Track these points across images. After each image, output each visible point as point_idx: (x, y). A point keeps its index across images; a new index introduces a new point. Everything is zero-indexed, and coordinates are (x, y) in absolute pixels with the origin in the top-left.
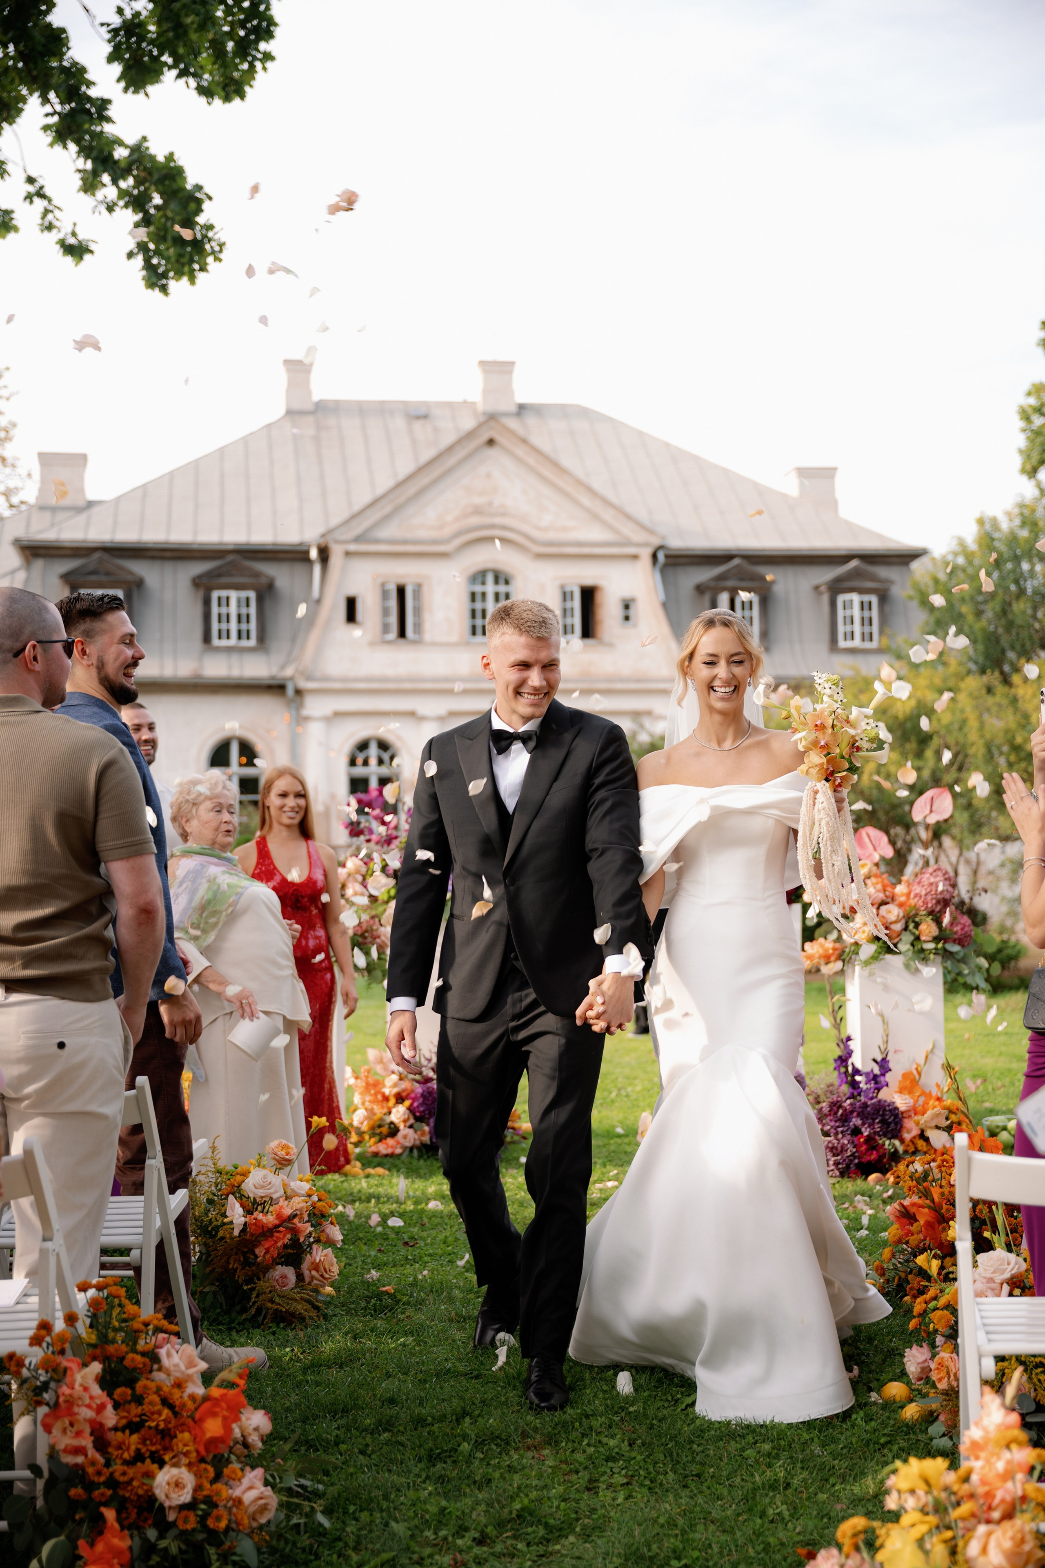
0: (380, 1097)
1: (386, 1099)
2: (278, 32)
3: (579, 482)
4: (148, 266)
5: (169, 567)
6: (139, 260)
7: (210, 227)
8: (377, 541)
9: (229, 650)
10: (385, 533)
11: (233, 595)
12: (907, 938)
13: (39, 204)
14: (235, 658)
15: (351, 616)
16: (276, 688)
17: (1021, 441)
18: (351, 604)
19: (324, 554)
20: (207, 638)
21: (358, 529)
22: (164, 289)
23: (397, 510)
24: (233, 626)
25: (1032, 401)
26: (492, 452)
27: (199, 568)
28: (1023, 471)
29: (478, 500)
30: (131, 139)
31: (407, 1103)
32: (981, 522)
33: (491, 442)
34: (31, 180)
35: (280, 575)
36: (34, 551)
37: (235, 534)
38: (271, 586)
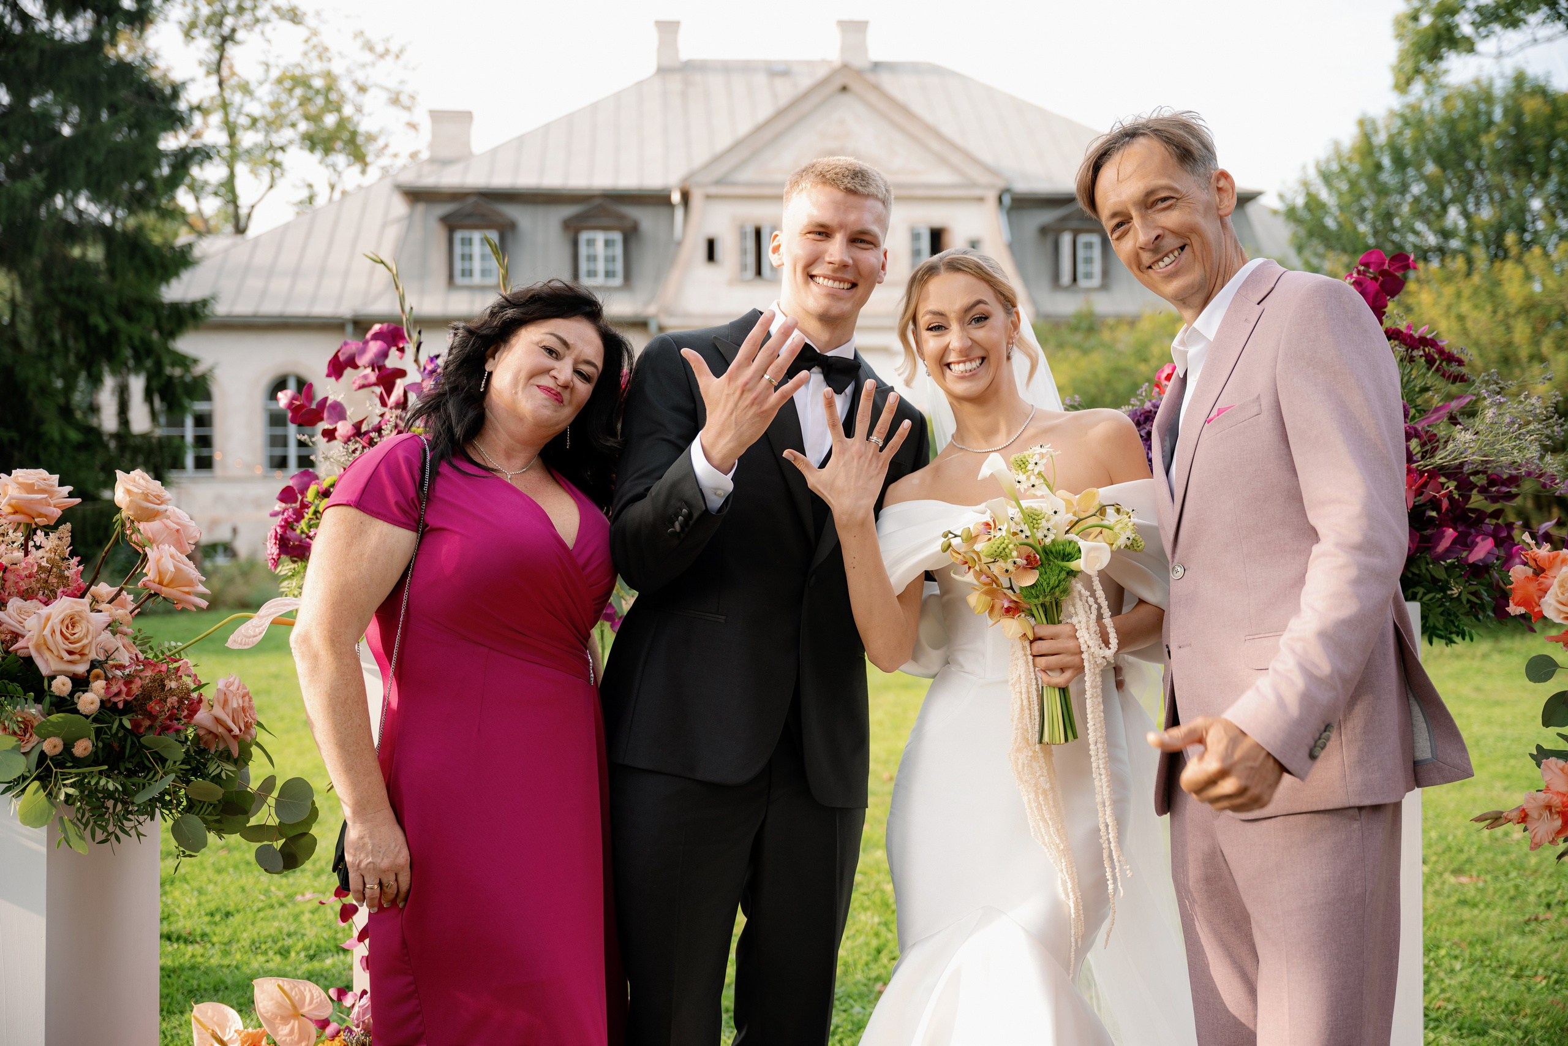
5: (540, 210)
8: (734, 184)
10: (744, 176)
11: (600, 236)
15: (711, 256)
16: (641, 325)
18: (711, 244)
19: (686, 197)
21: (718, 171)
23: (755, 154)
24: (602, 266)
25: (1407, 7)
26: (845, 99)
27: (569, 211)
33: (844, 89)
35: (646, 219)
36: (416, 196)
37: (602, 181)
38: (636, 227)
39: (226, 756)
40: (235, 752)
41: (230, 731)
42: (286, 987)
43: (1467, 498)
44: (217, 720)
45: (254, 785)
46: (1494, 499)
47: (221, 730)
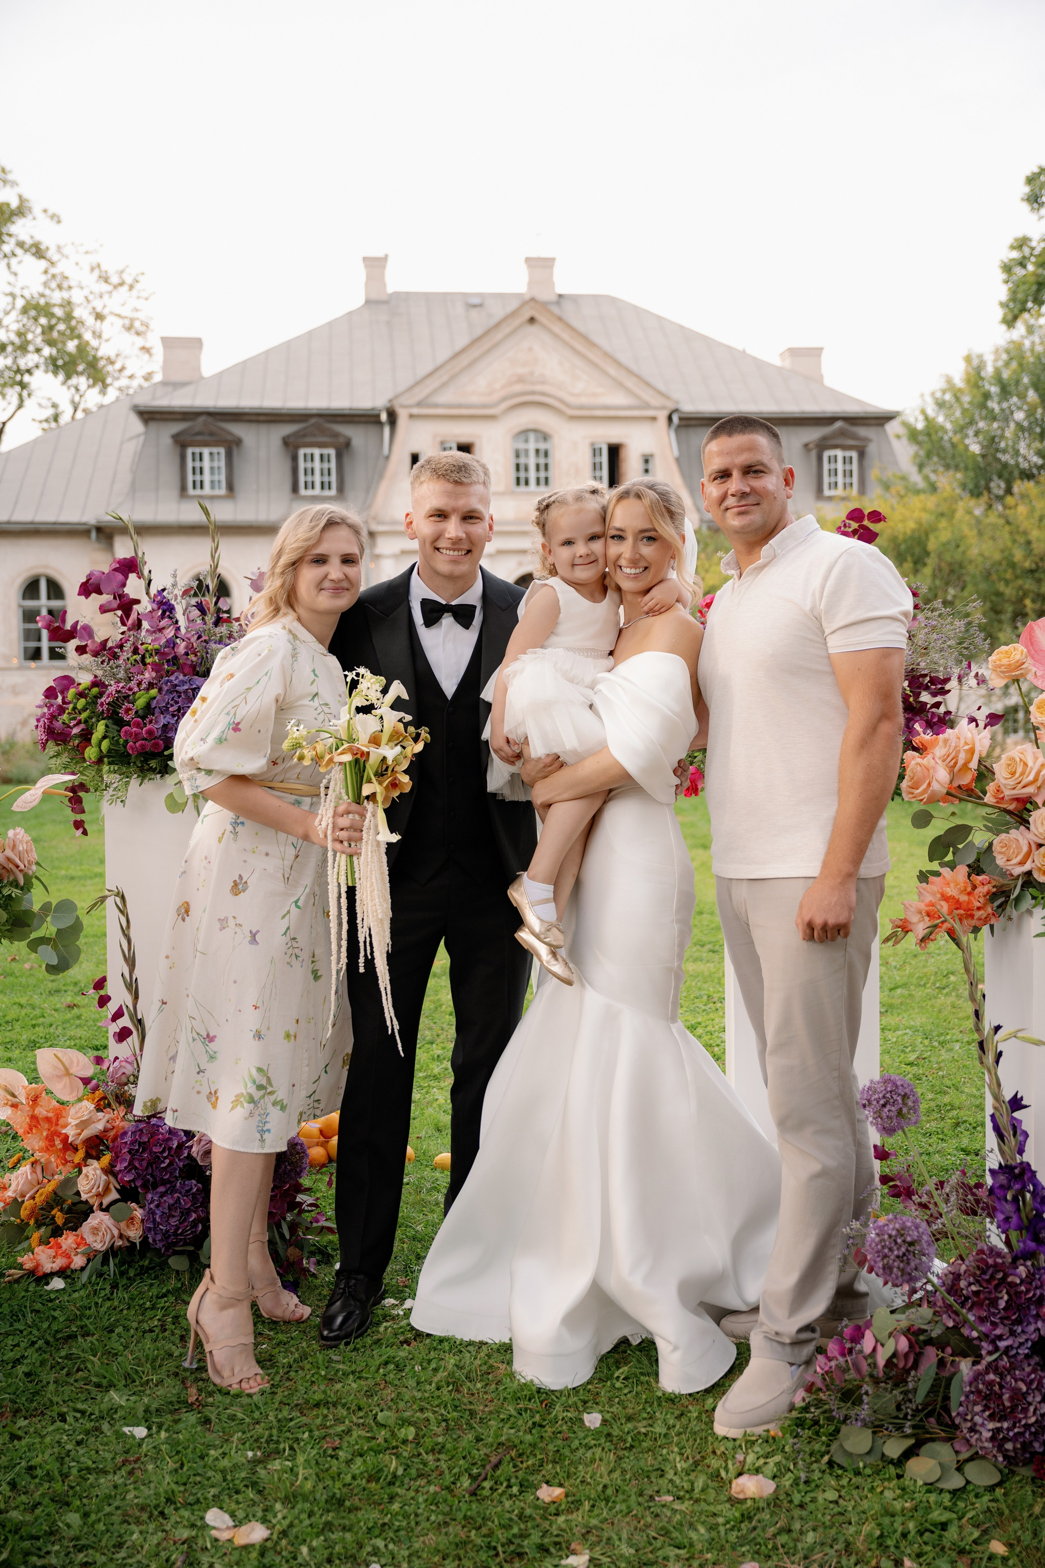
0: (58, 1142)
1: (69, 1147)
3: (607, 355)
5: (263, 429)
8: (436, 406)
10: (442, 398)
11: (317, 452)
17: (1002, 292)
19: (392, 417)
20: (295, 489)
21: (420, 394)
23: (453, 378)
24: (317, 479)
25: (1015, 255)
26: (533, 329)
27: (288, 429)
29: (521, 371)
31: (106, 1159)
33: (532, 320)
35: (357, 436)
36: (149, 415)
37: (317, 402)
38: (348, 444)
39: (15, 884)
40: (22, 882)
41: (17, 867)
42: (59, 1055)
43: (917, 695)
44: (9, 859)
45: (36, 908)
46: (934, 695)
47: (11, 866)
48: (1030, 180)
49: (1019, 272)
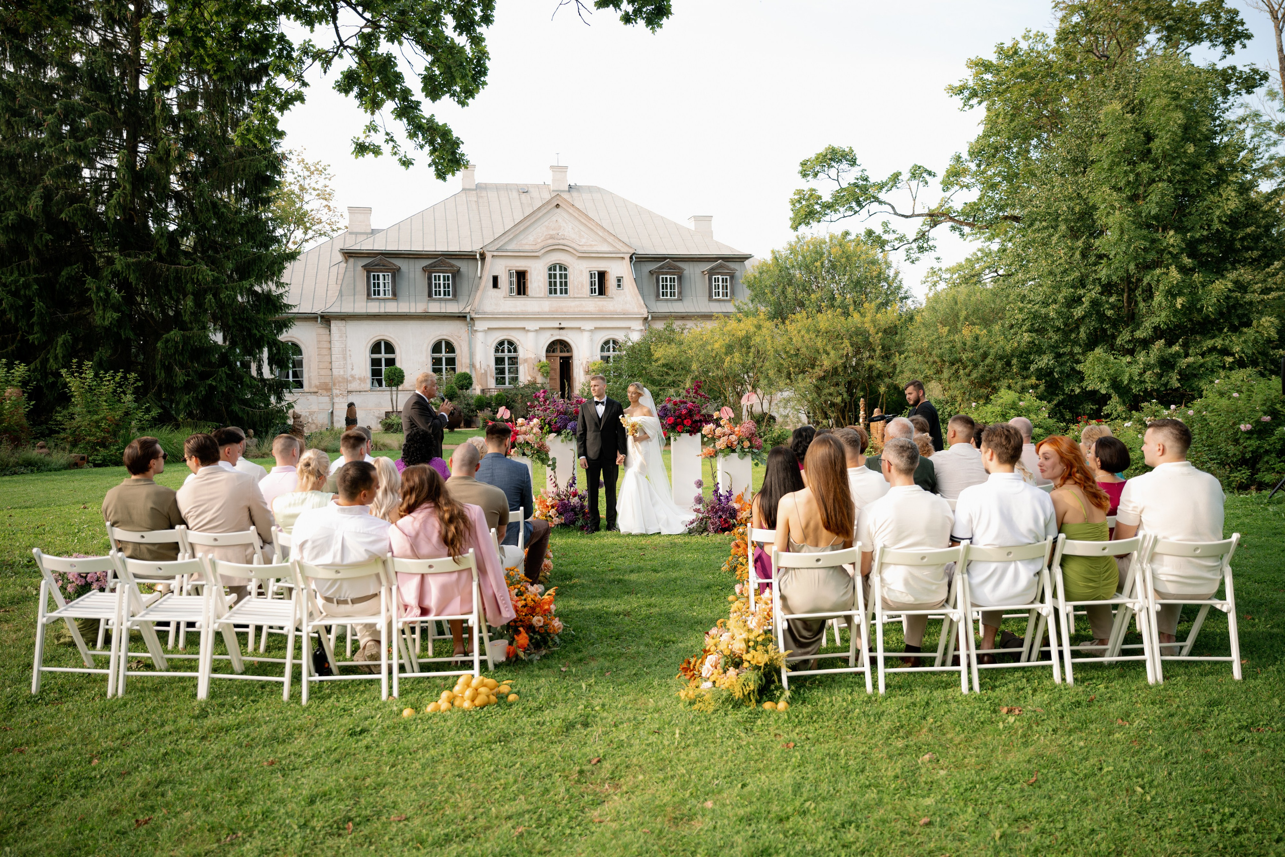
1: (548, 507)
2: (489, 73)
3: (597, 224)
4: (437, 170)
5: (412, 262)
6: (433, 168)
7: (463, 155)
8: (506, 251)
9: (440, 300)
10: (509, 247)
11: (442, 275)
12: (739, 447)
13: (391, 144)
14: (443, 304)
15: (495, 284)
16: (462, 317)
17: (791, 215)
18: (495, 280)
19: (483, 257)
20: (430, 295)
21: (498, 245)
22: (444, 179)
23: (515, 237)
24: (442, 289)
25: (796, 197)
26: (558, 210)
27: (426, 262)
28: (792, 227)
29: (552, 232)
30: (427, 116)
32: (773, 252)
33: (558, 206)
34: (387, 134)
35: (463, 266)
36: (349, 255)
37: (442, 247)
38: (459, 271)
48: (803, 164)
49: (798, 206)
